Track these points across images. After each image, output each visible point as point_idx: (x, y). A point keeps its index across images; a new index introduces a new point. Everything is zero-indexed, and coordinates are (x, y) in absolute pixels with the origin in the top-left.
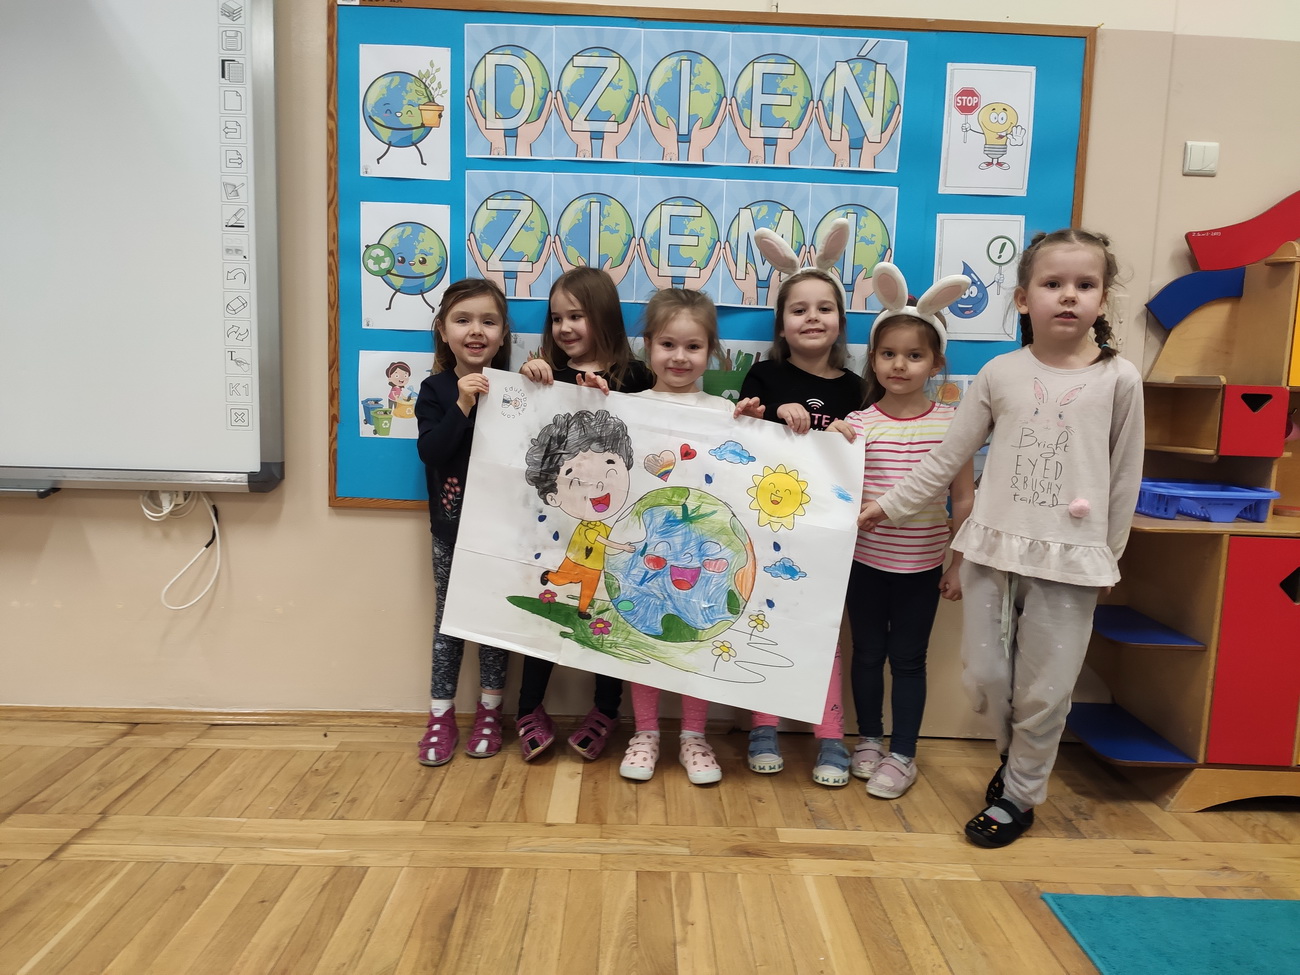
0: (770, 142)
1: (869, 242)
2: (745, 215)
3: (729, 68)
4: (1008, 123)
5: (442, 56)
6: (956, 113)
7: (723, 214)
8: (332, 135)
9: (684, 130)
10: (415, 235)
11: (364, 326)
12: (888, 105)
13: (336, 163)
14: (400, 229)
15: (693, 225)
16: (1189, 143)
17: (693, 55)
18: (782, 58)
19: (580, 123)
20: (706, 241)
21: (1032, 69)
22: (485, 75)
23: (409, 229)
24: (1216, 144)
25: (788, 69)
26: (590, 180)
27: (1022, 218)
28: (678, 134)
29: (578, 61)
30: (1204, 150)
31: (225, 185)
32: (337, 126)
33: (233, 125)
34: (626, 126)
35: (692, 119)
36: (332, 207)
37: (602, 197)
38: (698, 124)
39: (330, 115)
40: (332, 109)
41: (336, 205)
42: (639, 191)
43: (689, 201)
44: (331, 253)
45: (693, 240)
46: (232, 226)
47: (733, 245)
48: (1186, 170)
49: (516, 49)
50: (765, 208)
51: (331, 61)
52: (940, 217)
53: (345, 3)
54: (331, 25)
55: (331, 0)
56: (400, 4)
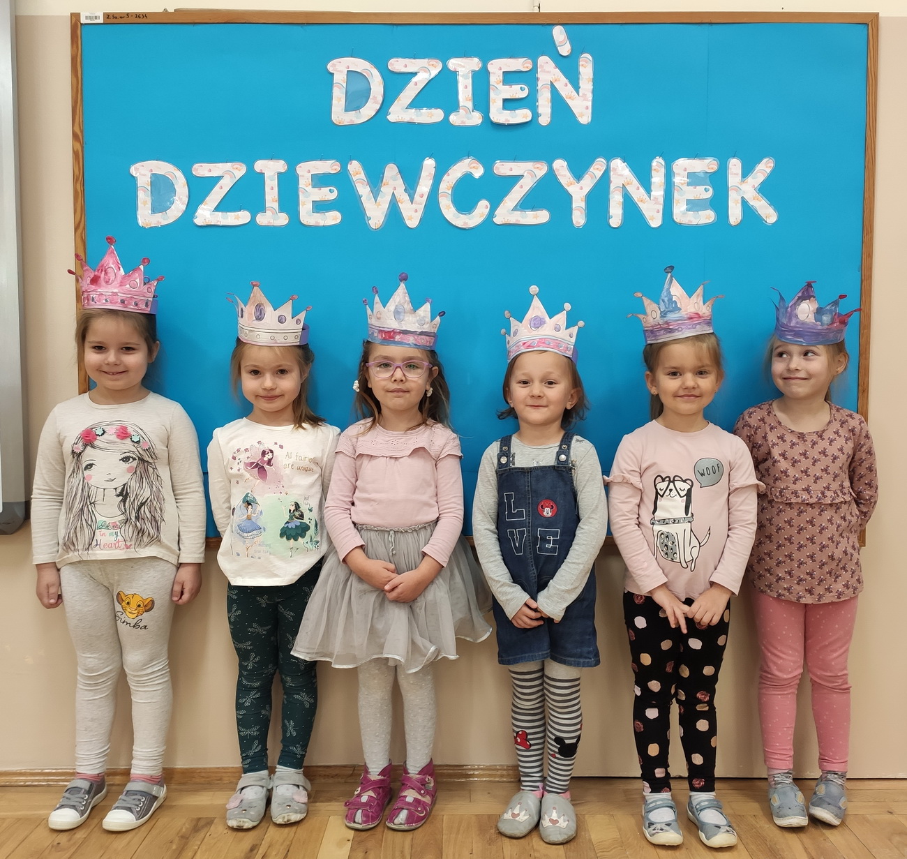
8: (78, 157)
32: (82, 147)
39: (75, 136)
40: (77, 129)
41: (84, 228)
51: (75, 79)
53: (89, 21)
54: (75, 46)
55: (74, 20)
56: (145, 20)
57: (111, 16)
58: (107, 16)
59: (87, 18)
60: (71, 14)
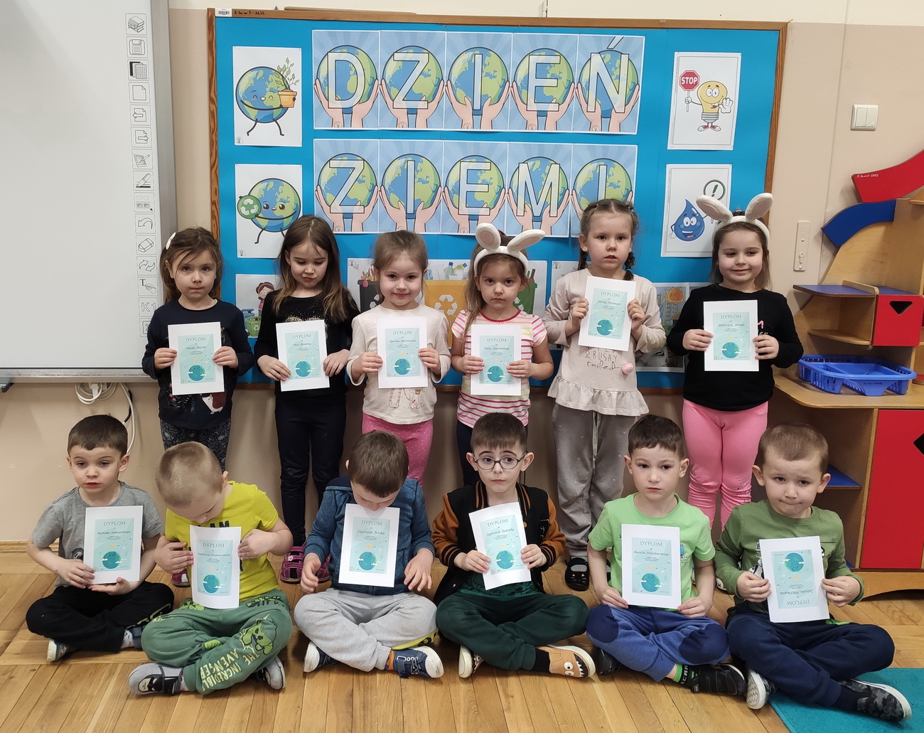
0: (542, 114)
1: (616, 187)
2: (524, 167)
3: (512, 59)
4: (720, 96)
5: (295, 54)
6: (680, 89)
7: (507, 168)
8: (213, 115)
9: (477, 107)
10: (276, 188)
11: (239, 256)
12: (630, 85)
13: (216, 136)
14: (266, 184)
15: (484, 176)
16: (856, 106)
17: (484, 51)
18: (551, 52)
19: (400, 103)
20: (494, 188)
21: (739, 55)
22: (327, 68)
23: (271, 184)
24: (876, 106)
25: (555, 59)
26: (406, 144)
27: (730, 167)
28: (473, 109)
29: (397, 56)
30: (867, 111)
31: (136, 156)
32: (216, 108)
33: (141, 111)
34: (433, 105)
35: (483, 98)
36: (214, 169)
37: (417, 157)
38: (488, 102)
39: (211, 100)
40: (213, 95)
42: (445, 152)
43: (481, 158)
44: (213, 203)
45: (485, 188)
46: (141, 187)
47: (514, 191)
48: (854, 126)
49: (352, 49)
50: (538, 163)
51: (211, 58)
52: (669, 166)
53: (221, 15)
54: (211, 32)
55: (210, 13)
56: (262, 16)
57: (237, 12)
58: (235, 12)
59: (220, 13)
60: (208, 9)
